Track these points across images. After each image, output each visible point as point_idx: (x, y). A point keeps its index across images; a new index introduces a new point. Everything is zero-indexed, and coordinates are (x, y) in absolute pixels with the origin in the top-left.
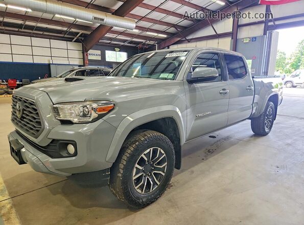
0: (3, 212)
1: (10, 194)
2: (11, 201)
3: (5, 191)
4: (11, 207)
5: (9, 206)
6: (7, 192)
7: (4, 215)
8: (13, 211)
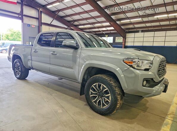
0: (173, 116)
1: (164, 121)
2: (167, 117)
3: (165, 123)
4: (168, 115)
5: (169, 116)
6: (165, 122)
7: (173, 115)
8: (168, 113)
